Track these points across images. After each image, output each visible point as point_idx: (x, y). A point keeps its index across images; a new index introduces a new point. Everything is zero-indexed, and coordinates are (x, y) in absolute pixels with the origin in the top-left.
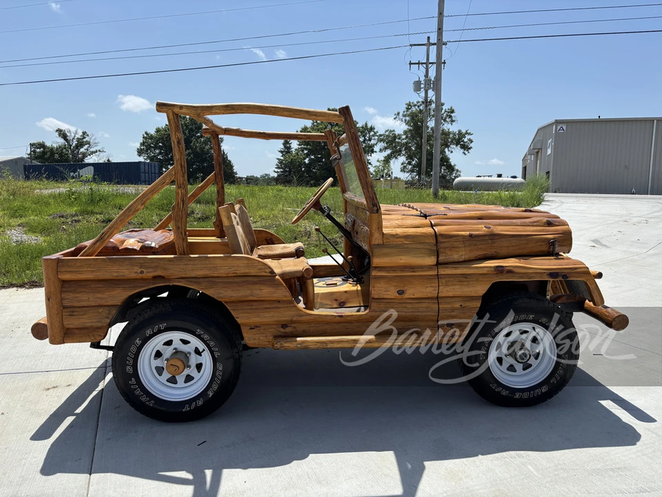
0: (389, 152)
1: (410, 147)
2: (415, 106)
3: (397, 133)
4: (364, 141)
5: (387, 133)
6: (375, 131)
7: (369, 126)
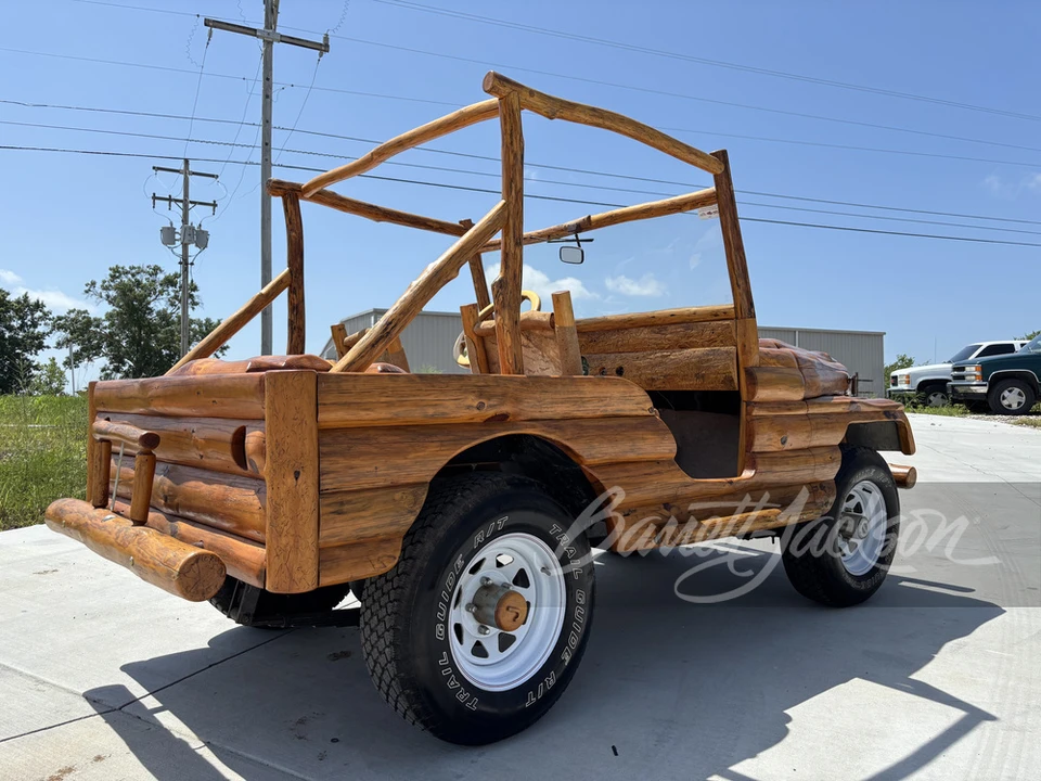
0: (76, 348)
1: (119, 341)
2: (127, 273)
3: (92, 316)
4: (21, 328)
5: (72, 315)
6: (46, 310)
7: (32, 300)
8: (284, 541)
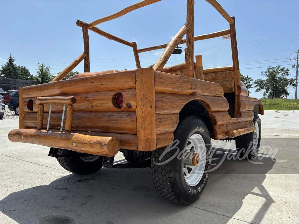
2: (271, 69)
3: (263, 80)
5: (258, 80)
8: (147, 131)
